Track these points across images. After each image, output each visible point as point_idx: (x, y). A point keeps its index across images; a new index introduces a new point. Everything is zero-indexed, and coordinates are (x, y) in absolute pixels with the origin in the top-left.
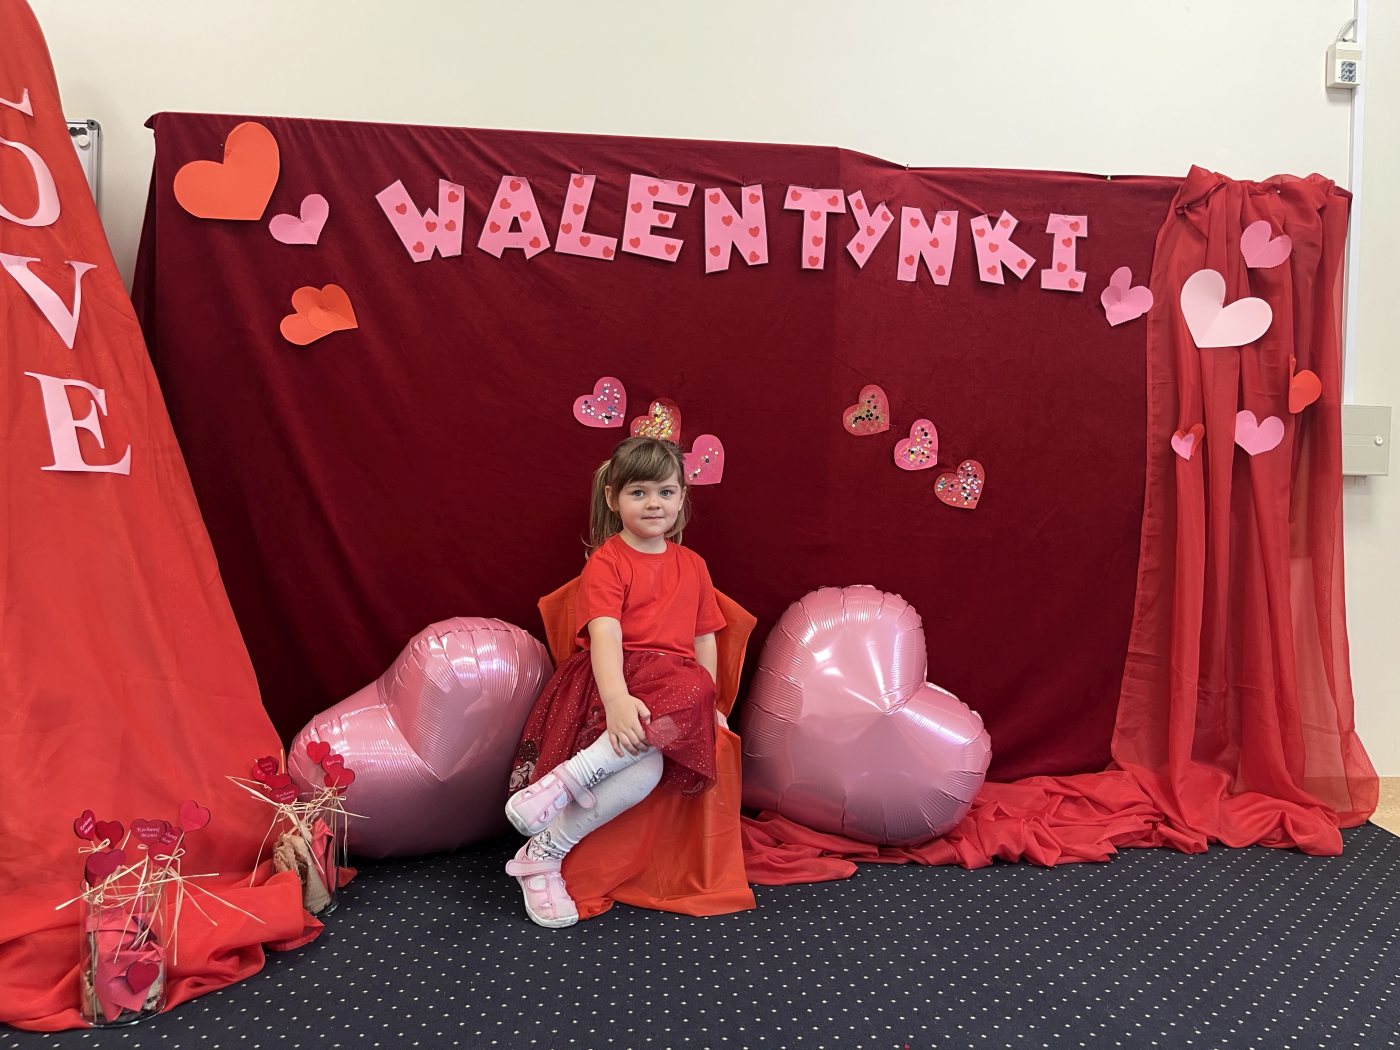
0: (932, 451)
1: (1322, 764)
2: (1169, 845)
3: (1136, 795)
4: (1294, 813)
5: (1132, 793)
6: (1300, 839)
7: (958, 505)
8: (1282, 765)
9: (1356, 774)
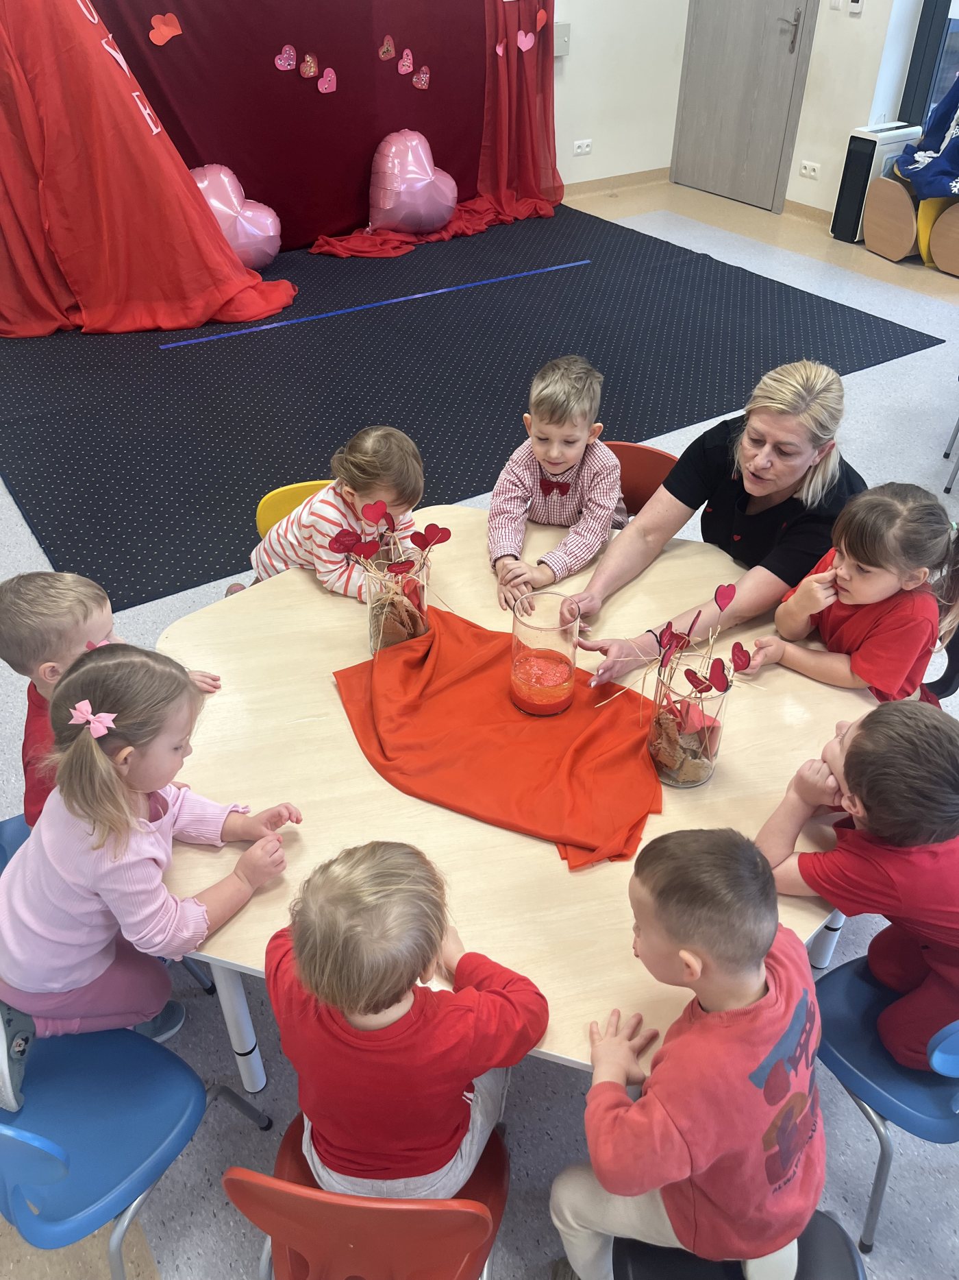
0: (410, 63)
1: (546, 183)
2: (502, 222)
3: (490, 206)
4: (540, 204)
5: (487, 206)
6: (542, 213)
7: (421, 88)
8: (534, 184)
9: (556, 185)
